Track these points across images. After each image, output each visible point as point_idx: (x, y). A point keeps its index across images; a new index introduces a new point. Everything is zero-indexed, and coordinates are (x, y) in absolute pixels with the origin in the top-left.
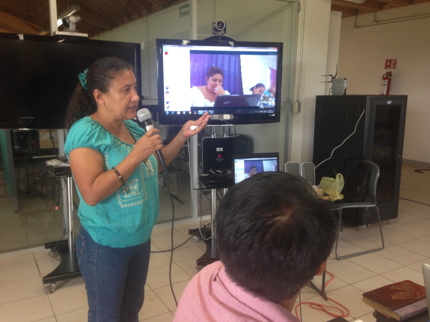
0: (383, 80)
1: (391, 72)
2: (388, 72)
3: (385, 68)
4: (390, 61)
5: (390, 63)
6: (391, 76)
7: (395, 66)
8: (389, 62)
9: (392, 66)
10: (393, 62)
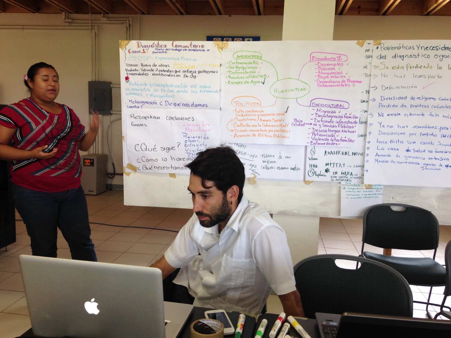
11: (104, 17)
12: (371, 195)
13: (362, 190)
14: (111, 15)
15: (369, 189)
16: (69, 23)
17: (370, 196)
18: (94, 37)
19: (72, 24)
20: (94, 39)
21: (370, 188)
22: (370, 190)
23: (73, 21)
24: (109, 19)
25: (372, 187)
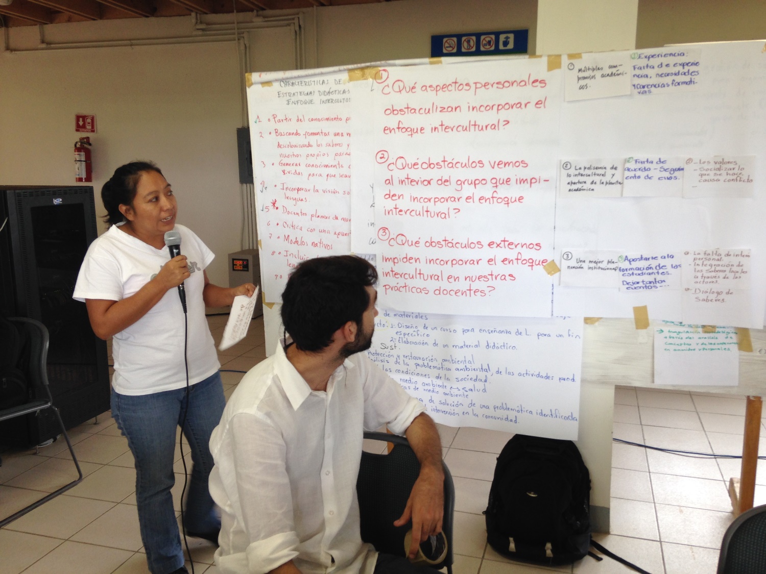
0: (77, 153)
1: (88, 138)
2: (83, 138)
3: (77, 130)
4: (84, 118)
5: (83, 122)
6: (90, 145)
7: (93, 127)
8: (81, 119)
9: (89, 127)
10: (89, 120)
11: (258, 16)
12: (714, 344)
13: (696, 336)
14: (269, 12)
15: (709, 332)
16: (203, 30)
17: (713, 347)
18: (243, 52)
19: (208, 32)
20: (244, 55)
21: (712, 332)
22: (712, 335)
23: (209, 26)
24: (266, 19)
25: (717, 330)
